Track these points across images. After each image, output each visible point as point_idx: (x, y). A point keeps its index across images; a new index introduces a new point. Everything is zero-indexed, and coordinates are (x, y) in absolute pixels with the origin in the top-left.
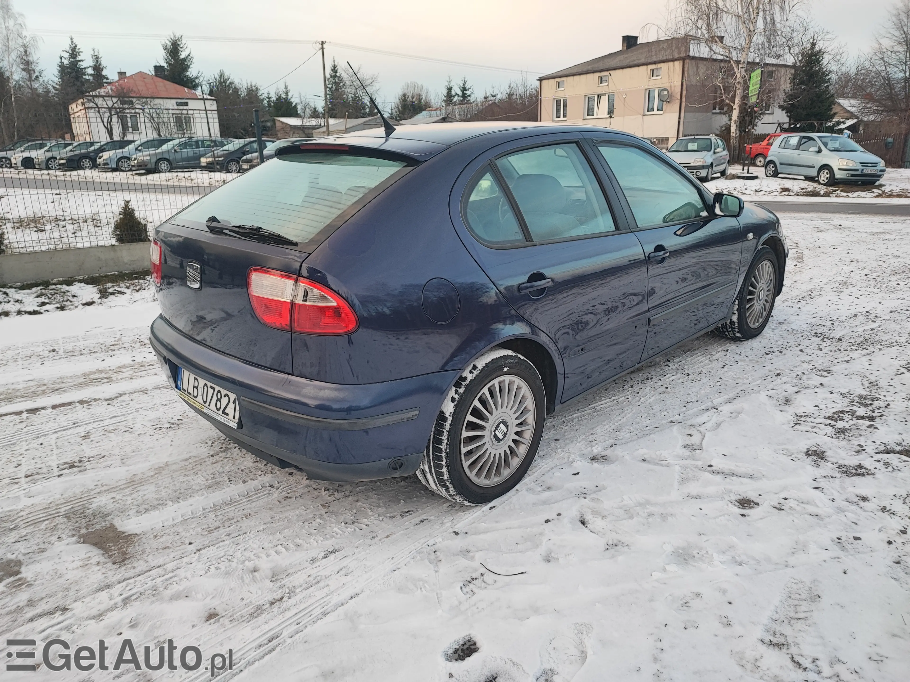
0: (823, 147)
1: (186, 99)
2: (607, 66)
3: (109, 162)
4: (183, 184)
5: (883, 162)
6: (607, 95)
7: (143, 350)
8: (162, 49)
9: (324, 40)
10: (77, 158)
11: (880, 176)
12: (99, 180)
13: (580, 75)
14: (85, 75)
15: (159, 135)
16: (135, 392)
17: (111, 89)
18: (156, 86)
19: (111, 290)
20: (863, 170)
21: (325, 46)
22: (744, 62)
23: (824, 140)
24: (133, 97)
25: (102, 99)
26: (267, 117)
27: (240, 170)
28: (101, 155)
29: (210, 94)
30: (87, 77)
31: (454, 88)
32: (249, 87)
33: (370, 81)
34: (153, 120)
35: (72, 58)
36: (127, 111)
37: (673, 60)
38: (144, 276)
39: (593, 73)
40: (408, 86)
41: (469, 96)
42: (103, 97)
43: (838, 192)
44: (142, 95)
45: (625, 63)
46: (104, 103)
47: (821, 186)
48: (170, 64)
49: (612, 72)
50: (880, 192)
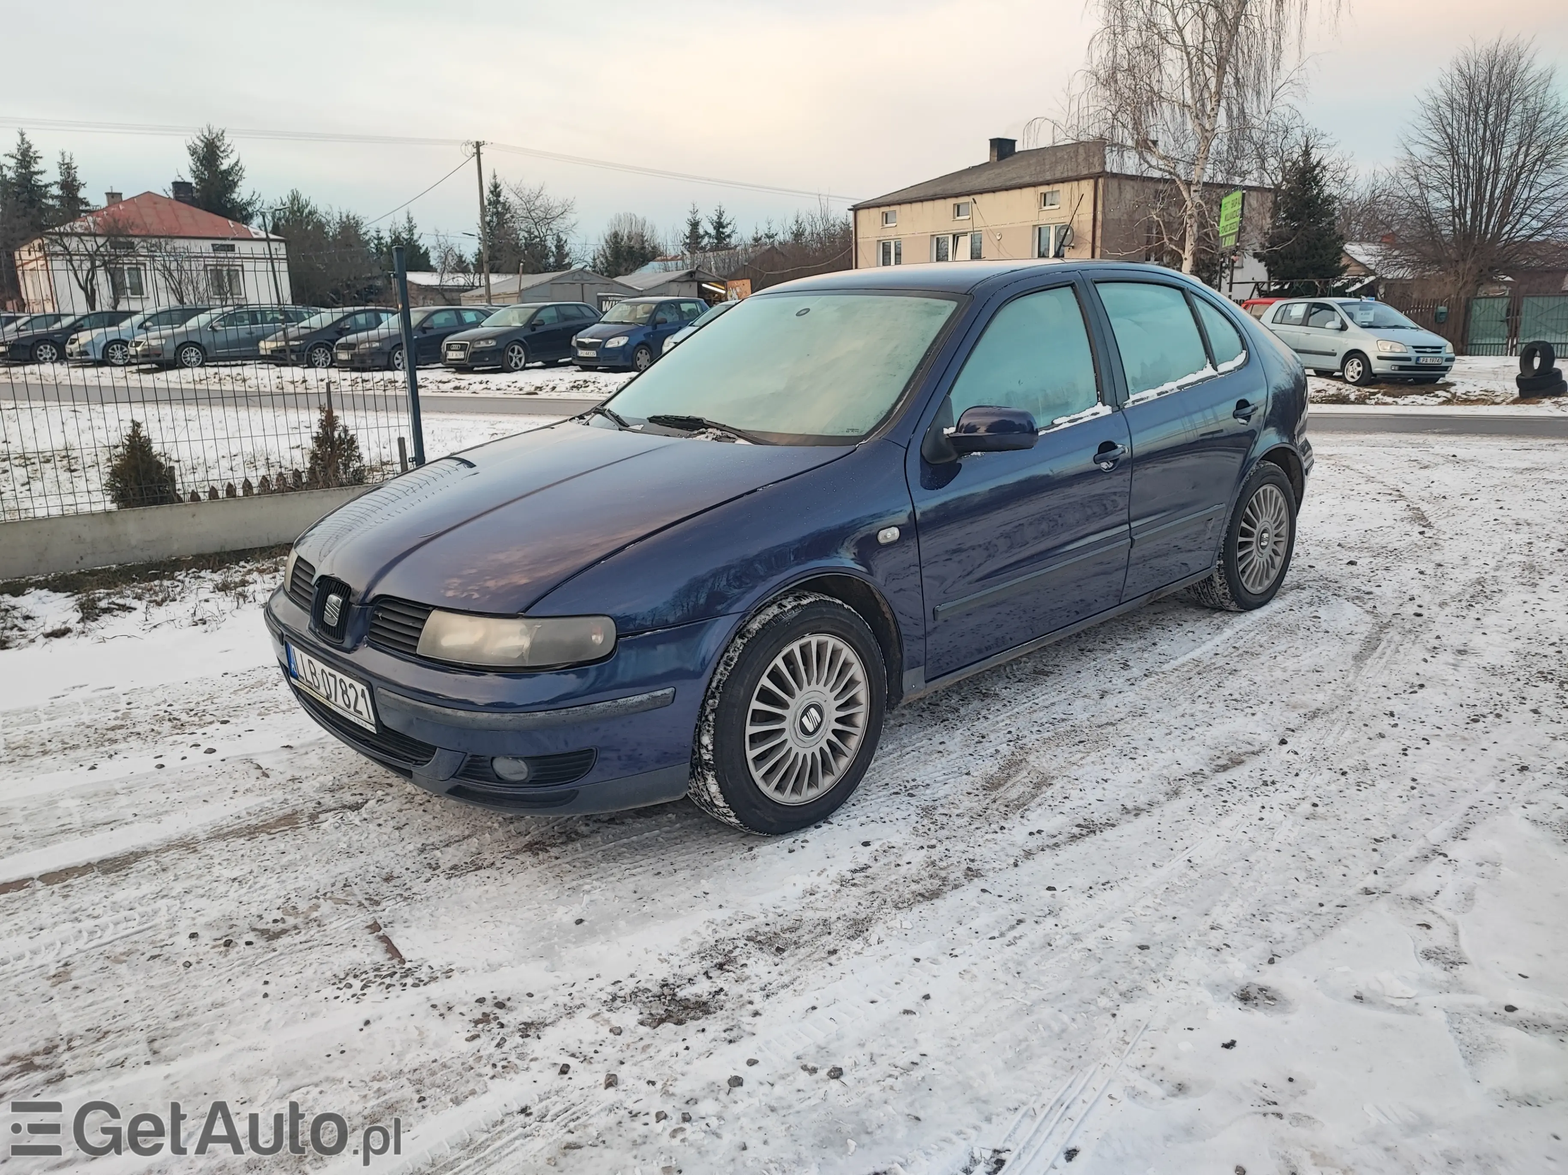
0: (1348, 321)
1: (233, 239)
2: (968, 187)
3: (89, 349)
4: (228, 387)
5: (1450, 345)
6: (969, 235)
7: (179, 738)
8: (187, 154)
9: (480, 140)
10: (29, 343)
11: (1446, 369)
12: (68, 383)
13: (922, 201)
14: (46, 197)
15: (181, 301)
16: (169, 848)
17: (95, 222)
18: (177, 217)
19: (103, 604)
20: (1418, 358)
21: (482, 149)
22: (1198, 182)
23: (1349, 308)
24: (136, 236)
25: (77, 239)
26: (377, 271)
27: (332, 361)
28: (74, 336)
29: (274, 232)
30: (50, 202)
31: (702, 223)
32: (344, 219)
33: (560, 210)
34: (171, 275)
35: (22, 167)
36: (126, 260)
37: (1078, 179)
38: (173, 573)
39: (944, 198)
40: (620, 220)
41: (729, 236)
42: (79, 235)
43: (1379, 396)
44: (152, 232)
45: (997, 183)
46: (81, 246)
47: (1348, 386)
48: (201, 180)
49: (977, 197)
50: (1449, 395)
